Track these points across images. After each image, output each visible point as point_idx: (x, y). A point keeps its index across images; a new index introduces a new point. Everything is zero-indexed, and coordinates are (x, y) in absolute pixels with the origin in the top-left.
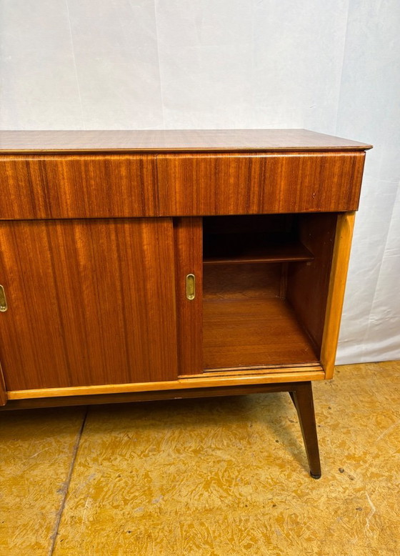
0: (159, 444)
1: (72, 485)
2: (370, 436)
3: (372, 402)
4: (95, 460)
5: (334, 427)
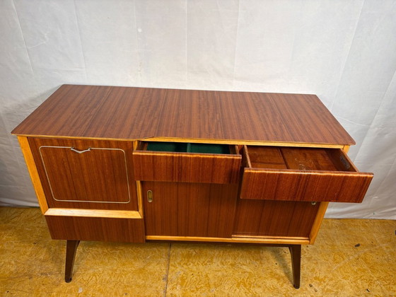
0: (212, 258)
1: (169, 276)
2: (329, 267)
4: (179, 264)
5: (309, 259)
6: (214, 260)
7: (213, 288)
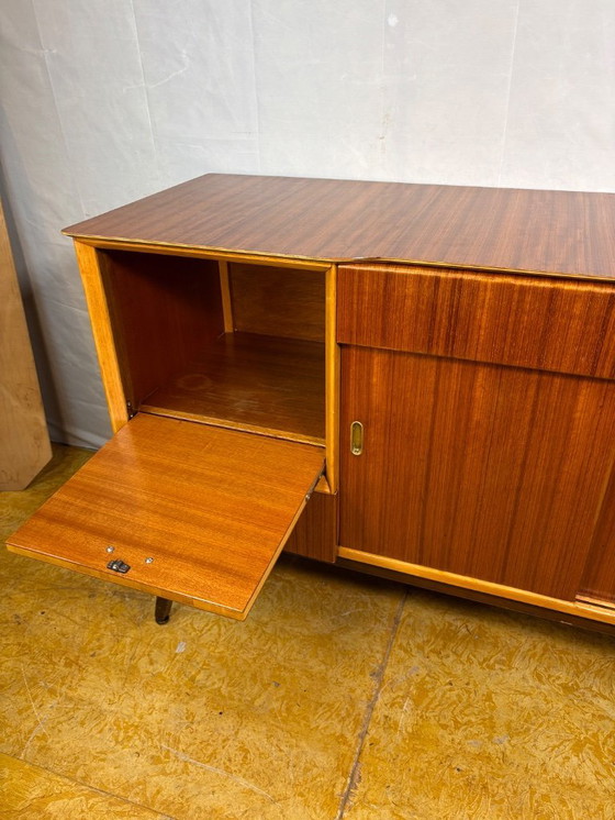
0: (511, 655)
1: (388, 671)
4: (420, 648)
6: (517, 663)
7: (501, 735)
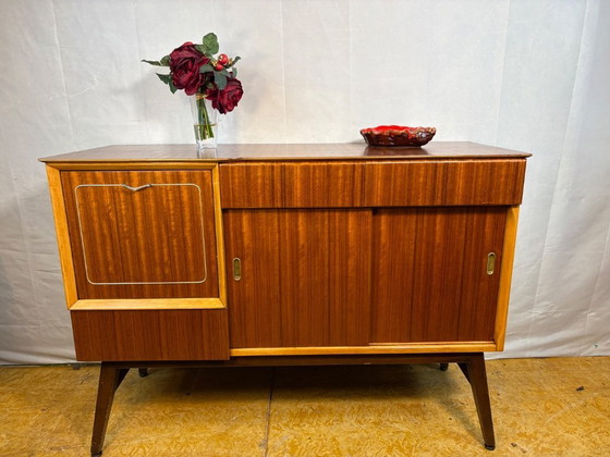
0: (341, 415)
2: (540, 419)
3: (540, 391)
4: (287, 425)
5: (505, 410)
6: (345, 418)
